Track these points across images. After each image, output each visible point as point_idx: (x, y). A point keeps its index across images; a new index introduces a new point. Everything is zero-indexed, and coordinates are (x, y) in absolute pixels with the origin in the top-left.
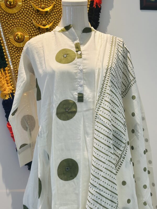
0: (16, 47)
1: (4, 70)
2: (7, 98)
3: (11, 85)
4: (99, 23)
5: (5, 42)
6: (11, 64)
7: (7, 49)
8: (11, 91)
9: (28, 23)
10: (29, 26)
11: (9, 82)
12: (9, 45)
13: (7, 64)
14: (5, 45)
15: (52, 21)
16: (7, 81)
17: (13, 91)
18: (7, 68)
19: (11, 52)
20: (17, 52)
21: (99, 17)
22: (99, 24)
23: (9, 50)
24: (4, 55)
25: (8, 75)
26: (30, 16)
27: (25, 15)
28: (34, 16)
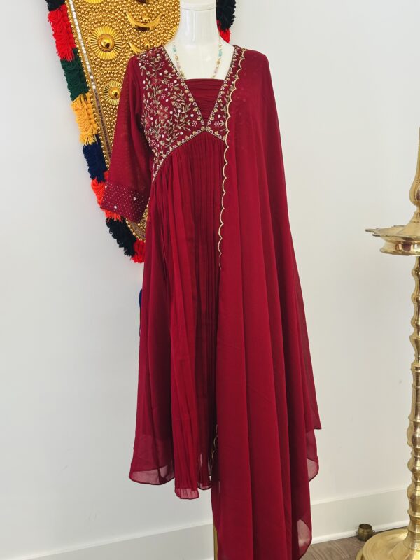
0: (101, 60)
1: (85, 98)
2: (90, 143)
3: (96, 122)
4: (234, 17)
5: (85, 52)
6: (94, 87)
7: (88, 63)
8: (95, 132)
9: (120, 19)
10: (122, 23)
11: (92, 116)
12: (91, 56)
13: (88, 88)
14: (85, 56)
15: (158, 14)
16: (89, 114)
17: (98, 131)
18: (88, 95)
19: (94, 68)
20: (104, 67)
21: (235, 7)
22: (235, 19)
23: (91, 64)
24: (84, 74)
25: (90, 105)
26: (123, 7)
27: (115, 6)
28: (128, 7)
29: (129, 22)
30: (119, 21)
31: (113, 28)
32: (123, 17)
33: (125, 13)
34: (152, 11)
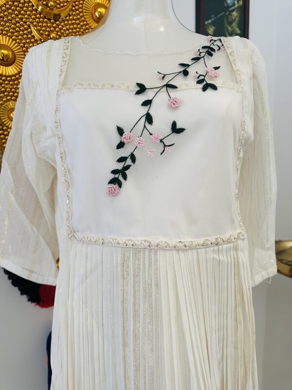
9: (23, 31)
10: (25, 36)
26: (27, 19)
27: (17, 15)
28: (33, 19)
29: (33, 37)
30: (21, 32)
31: (13, 40)
32: (26, 29)
33: (29, 26)
34: (60, 29)
